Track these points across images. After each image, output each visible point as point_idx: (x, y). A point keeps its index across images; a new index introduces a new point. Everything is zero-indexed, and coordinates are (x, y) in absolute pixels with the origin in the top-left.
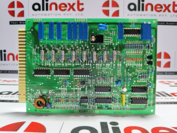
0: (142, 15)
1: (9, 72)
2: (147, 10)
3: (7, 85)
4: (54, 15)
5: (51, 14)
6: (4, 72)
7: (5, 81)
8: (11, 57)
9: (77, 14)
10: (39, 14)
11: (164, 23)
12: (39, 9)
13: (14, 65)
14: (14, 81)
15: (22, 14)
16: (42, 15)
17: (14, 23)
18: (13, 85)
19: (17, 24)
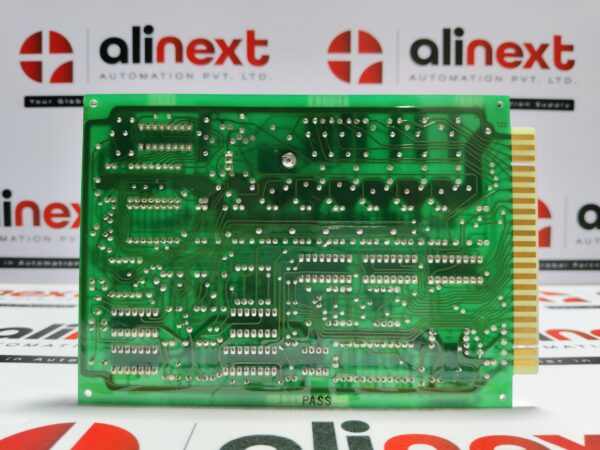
0: (456, 78)
1: (21, 263)
2: (471, 61)
3: (13, 305)
4: (171, 76)
5: (163, 74)
6: (5, 263)
7: (6, 292)
8: (28, 213)
9: (246, 76)
10: (123, 75)
11: (527, 104)
12: (123, 58)
13: (37, 239)
14: (39, 293)
15: (65, 74)
16: (132, 76)
17: (38, 102)
18: (34, 306)
19: (48, 105)
